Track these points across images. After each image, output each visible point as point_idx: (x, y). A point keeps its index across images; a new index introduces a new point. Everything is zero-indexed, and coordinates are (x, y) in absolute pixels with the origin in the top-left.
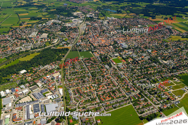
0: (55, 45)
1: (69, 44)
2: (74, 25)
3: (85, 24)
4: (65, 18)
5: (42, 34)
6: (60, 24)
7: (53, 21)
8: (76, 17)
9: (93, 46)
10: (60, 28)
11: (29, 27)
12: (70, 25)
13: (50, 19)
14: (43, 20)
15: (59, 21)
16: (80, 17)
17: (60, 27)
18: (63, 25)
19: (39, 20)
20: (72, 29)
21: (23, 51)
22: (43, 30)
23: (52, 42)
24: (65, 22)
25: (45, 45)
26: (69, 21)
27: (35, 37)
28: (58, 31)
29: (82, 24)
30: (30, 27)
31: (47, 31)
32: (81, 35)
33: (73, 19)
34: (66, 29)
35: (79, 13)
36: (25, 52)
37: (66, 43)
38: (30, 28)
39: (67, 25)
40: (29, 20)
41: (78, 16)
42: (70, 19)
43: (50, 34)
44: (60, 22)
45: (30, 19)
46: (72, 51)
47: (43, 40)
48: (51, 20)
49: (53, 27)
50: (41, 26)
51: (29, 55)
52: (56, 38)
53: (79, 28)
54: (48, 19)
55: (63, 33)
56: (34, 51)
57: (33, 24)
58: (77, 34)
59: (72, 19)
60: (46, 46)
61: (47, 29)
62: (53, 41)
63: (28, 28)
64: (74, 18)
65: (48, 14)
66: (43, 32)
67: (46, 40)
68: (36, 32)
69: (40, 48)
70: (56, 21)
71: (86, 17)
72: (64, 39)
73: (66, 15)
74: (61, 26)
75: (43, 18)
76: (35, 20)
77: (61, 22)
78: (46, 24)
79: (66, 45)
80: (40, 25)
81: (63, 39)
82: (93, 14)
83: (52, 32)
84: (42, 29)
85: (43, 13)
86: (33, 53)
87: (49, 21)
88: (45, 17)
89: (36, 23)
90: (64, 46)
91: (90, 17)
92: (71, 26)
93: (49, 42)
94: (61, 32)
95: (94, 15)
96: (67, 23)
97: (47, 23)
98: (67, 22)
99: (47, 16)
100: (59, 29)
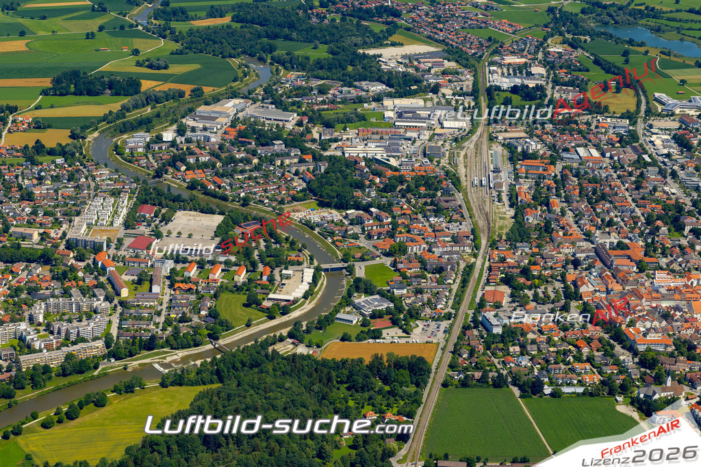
0: (297, 323)
1: (414, 314)
2: (407, 147)
3: (498, 149)
4: (322, 91)
5: (166, 220)
6: (294, 141)
7: (231, 106)
8: (403, 84)
9: (632, 349)
10: (302, 168)
11: (51, 152)
12: (375, 150)
13: (208, 90)
14: (152, 99)
15: (280, 114)
16: (435, 89)
17: (302, 161)
18: (324, 146)
19: (125, 100)
20: (401, 180)
21: (46, 369)
22: (174, 181)
23: (266, 289)
24: (328, 125)
25: (213, 314)
26: (362, 118)
27: (120, 241)
28: (294, 199)
29: (470, 145)
30: (62, 151)
31: (207, 193)
32: (493, 245)
33: (388, 102)
34: (360, 186)
35: (425, 55)
36: (64, 373)
37: (388, 311)
38: (60, 160)
39: (351, 152)
40: (45, 93)
41: (417, 81)
42: (360, 100)
43: (233, 221)
44: (291, 121)
45: (47, 83)
46: (464, 384)
47: (193, 272)
48: (216, 99)
49: (248, 162)
50: (148, 147)
51: (100, 403)
52: (293, 256)
53: (456, 182)
54: (187, 88)
55: (336, 215)
56: (133, 364)
57: (79, 129)
58: (454, 228)
59: (378, 99)
60: (227, 326)
61: (199, 175)
62: (271, 280)
63: (46, 159)
64: (390, 96)
65: (181, 53)
66: (177, 199)
67: (218, 274)
68: (116, 194)
69: (176, 342)
70: (252, 110)
71: (482, 91)
72: (360, 271)
73: (319, 65)
74: (309, 158)
75: (146, 85)
76: (90, 93)
77: (299, 124)
78: (181, 131)
79: (395, 323)
80: (137, 140)
81: (350, 270)
82: (538, 70)
83: (245, 202)
84: (159, 174)
85: (138, 43)
86: (129, 389)
87: (203, 109)
88: (165, 79)
89: (104, 118)
90: (376, 335)
91: (514, 90)
92: (393, 162)
93: (238, 289)
94: (322, 204)
95: (542, 71)
96: (351, 133)
97: (189, 122)
98: (347, 121)
99: (175, 69)
100: (299, 184)
